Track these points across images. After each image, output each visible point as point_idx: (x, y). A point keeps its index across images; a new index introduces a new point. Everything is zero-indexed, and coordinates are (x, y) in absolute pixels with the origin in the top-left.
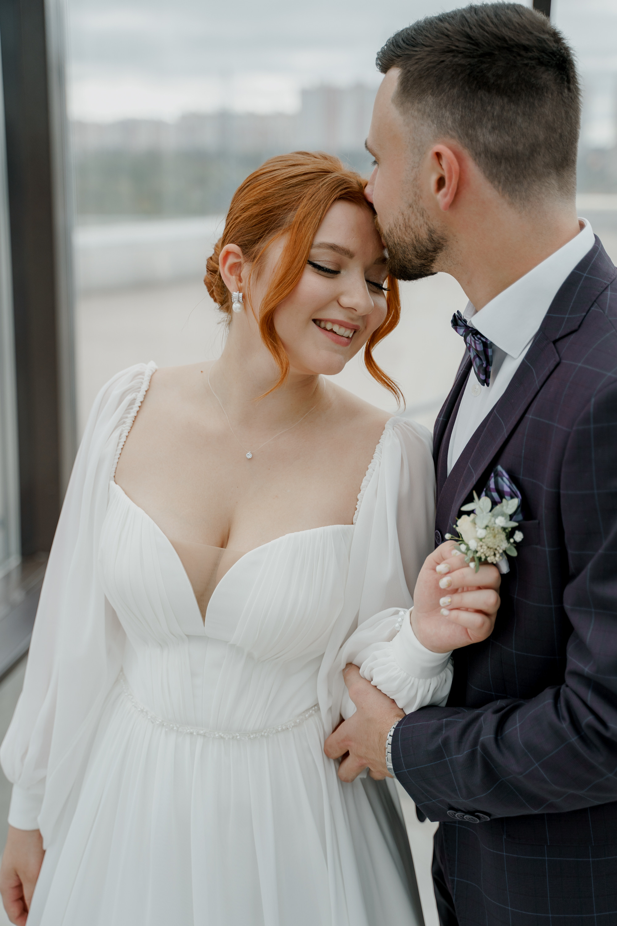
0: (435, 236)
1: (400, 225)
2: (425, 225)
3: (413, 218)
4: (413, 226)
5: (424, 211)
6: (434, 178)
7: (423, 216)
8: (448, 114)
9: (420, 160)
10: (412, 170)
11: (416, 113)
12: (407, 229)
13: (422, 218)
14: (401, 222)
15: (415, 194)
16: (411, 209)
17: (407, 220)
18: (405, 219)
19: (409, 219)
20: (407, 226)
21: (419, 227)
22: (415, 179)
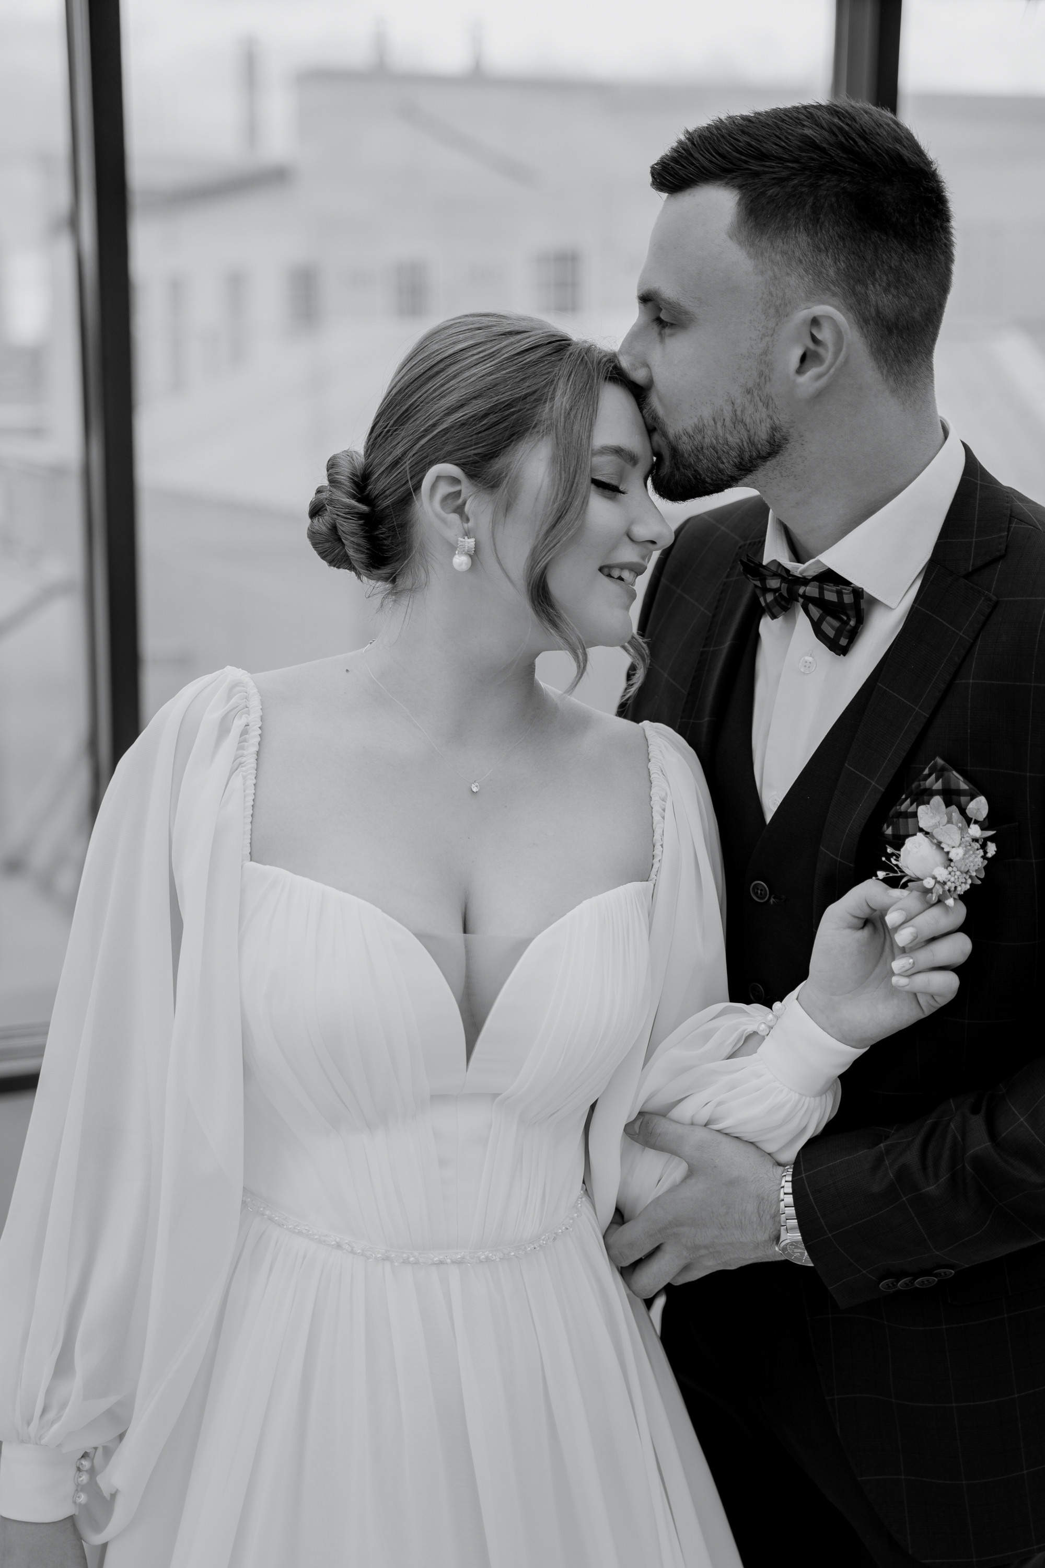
0: (778, 435)
1: (724, 420)
2: (769, 420)
3: (750, 410)
4: (748, 421)
5: (771, 401)
6: (797, 353)
7: (767, 407)
8: (829, 261)
9: (777, 324)
10: (762, 339)
11: (778, 257)
12: (736, 425)
13: (765, 410)
14: (728, 414)
15: (761, 374)
16: (749, 396)
17: (739, 413)
18: (735, 411)
19: (742, 411)
20: (737, 420)
21: (758, 422)
22: (765, 353)
